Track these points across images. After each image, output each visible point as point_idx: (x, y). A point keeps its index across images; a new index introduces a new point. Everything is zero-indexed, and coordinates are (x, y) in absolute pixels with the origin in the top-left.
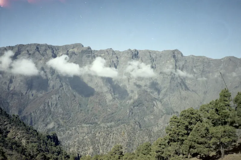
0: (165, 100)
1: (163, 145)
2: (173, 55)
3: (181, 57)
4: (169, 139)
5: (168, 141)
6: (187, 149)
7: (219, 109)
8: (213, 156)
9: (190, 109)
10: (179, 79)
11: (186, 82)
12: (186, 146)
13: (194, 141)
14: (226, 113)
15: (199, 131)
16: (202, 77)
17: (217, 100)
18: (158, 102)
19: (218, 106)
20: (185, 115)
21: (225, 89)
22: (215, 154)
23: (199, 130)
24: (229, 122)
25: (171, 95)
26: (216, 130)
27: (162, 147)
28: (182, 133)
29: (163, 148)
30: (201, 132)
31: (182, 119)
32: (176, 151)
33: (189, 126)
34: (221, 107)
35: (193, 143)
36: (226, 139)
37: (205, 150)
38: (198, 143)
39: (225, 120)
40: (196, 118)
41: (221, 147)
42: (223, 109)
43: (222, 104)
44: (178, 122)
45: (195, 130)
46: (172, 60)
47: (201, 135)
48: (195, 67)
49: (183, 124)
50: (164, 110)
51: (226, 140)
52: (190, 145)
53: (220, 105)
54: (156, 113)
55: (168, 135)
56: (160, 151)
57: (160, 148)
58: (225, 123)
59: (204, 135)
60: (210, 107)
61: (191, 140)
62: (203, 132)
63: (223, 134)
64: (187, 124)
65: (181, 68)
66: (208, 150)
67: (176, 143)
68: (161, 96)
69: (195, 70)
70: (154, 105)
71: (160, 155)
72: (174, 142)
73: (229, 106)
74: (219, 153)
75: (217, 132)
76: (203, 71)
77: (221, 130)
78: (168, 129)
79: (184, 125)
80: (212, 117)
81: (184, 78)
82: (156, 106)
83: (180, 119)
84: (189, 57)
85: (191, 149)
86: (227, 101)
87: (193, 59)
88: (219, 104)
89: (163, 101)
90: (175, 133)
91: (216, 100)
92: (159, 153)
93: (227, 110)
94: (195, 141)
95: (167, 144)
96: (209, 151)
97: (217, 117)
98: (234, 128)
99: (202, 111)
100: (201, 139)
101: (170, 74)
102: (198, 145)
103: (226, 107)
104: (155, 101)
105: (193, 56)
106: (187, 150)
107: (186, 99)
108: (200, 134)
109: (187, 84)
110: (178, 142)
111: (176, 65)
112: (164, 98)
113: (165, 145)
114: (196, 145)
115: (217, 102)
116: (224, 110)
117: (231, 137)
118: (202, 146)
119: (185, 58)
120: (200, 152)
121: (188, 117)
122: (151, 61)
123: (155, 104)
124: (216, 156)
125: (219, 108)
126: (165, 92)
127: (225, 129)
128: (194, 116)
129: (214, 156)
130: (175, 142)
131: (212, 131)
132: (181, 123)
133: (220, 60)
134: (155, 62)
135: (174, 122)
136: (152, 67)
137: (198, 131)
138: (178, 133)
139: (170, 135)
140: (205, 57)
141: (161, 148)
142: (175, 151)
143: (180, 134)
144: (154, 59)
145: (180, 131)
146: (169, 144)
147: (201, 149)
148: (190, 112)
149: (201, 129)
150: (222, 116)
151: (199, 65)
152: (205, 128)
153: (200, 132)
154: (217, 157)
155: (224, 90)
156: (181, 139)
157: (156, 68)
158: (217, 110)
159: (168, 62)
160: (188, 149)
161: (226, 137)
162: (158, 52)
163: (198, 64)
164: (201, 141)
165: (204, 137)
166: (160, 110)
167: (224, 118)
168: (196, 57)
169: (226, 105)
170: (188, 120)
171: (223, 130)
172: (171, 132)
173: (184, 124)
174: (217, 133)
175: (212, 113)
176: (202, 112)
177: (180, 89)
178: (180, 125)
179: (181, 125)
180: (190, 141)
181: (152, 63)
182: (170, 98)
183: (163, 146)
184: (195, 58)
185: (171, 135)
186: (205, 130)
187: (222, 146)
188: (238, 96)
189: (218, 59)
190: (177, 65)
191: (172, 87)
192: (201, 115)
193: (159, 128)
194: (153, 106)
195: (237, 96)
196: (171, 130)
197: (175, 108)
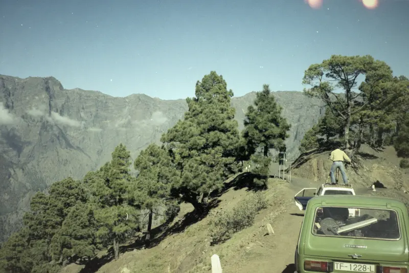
0: (29, 165)
1: (19, 245)
2: (46, 85)
3: (59, 90)
4: (30, 235)
5: (28, 239)
6: (57, 250)
7: (110, 179)
8: (103, 257)
9: (66, 181)
10: (55, 128)
11: (67, 134)
12: (56, 244)
13: (69, 234)
14: (122, 185)
15: (78, 217)
16: (94, 126)
17: (109, 164)
18: (17, 170)
19: (110, 174)
20: (58, 191)
21: (121, 145)
22: (106, 254)
23: (77, 215)
24: (126, 200)
25: (41, 156)
26: (106, 213)
27: (17, 249)
28: (52, 223)
29: (20, 252)
30: (82, 219)
31: (53, 197)
32: (44, 254)
33: (64, 210)
34: (114, 175)
35: (68, 238)
36: (121, 227)
37: (87, 248)
38: (76, 238)
39: (120, 196)
40: (76, 195)
41: (115, 242)
42: (117, 178)
43: (114, 170)
44: (46, 204)
45: (70, 217)
46: (44, 95)
47: (82, 223)
48: (83, 108)
49: (53, 206)
50: (28, 184)
51: (121, 229)
52: (62, 242)
53: (112, 172)
54: (14, 189)
55: (27, 228)
56: (14, 258)
57: (14, 252)
58: (121, 201)
59: (87, 223)
60: (100, 176)
61: (64, 233)
62: (85, 217)
63: (117, 219)
64: (60, 205)
65: (59, 110)
66: (92, 248)
67: (43, 240)
68: (23, 159)
69: (82, 114)
70: (10, 176)
71: (14, 264)
72: (38, 239)
73: (126, 172)
74: (112, 251)
75: (107, 217)
76: (96, 116)
77: (113, 213)
78: (28, 217)
79: (56, 208)
80: (99, 192)
81: (64, 128)
82: (14, 176)
83: (50, 198)
84: (73, 91)
85: (65, 249)
86: (123, 165)
87: (80, 95)
88: (110, 171)
89: (27, 168)
90: (40, 223)
91: (107, 164)
92: (13, 262)
93: (124, 180)
94: (71, 236)
95: (26, 244)
96: (94, 249)
97: (107, 192)
98: (134, 209)
99: (87, 182)
100: (81, 230)
101: (39, 119)
102: (77, 242)
103: (122, 175)
104: (12, 167)
105: (79, 89)
106: (57, 252)
107: (68, 162)
108: (79, 222)
109: (70, 139)
110: (46, 238)
111: (50, 105)
112: (28, 163)
113: (23, 245)
114: (73, 241)
115: (108, 167)
116: (119, 180)
117: (129, 224)
118: (82, 242)
119: (67, 94)
120: (80, 252)
121: (63, 193)
122: (5, 96)
123: (12, 172)
124: (108, 256)
125: (110, 177)
126: (30, 153)
127: (120, 211)
128: (73, 191)
129: (105, 256)
130: (40, 238)
131: (99, 216)
132: (51, 205)
133: (124, 98)
134: (12, 97)
135: (38, 205)
136: (7, 107)
137: (76, 217)
138: (44, 222)
139: (30, 227)
140: (99, 92)
141: (16, 252)
142: (42, 255)
143: (48, 224)
144: (11, 92)
145: (48, 218)
146: (29, 244)
147: (82, 247)
148: (66, 185)
149: (82, 213)
150: (116, 189)
151: (91, 106)
152: (88, 212)
153: (79, 219)
154: (109, 259)
155: (119, 146)
156: (51, 233)
157: (15, 108)
158: (108, 181)
159: (37, 98)
160: (59, 249)
161: (122, 224)
162: (18, 78)
163: (87, 105)
164: (80, 234)
165: (86, 226)
166: (20, 183)
167: (118, 193)
168: (85, 91)
169: (122, 171)
170: (62, 198)
171: (117, 214)
172: (33, 222)
173: (56, 206)
174: (108, 219)
175: (99, 185)
176: (88, 184)
177: (58, 146)
178: (48, 209)
179: (50, 209)
180: (63, 235)
181: (7, 99)
182: (39, 162)
183: (20, 248)
184: (83, 93)
185: (32, 228)
186: (88, 215)
187: (116, 239)
188: (142, 156)
189: (121, 98)
190: (53, 104)
191: (43, 142)
192: (86, 189)
193: (19, 216)
194: (7, 177)
195: (139, 156)
196: (34, 219)
197: (48, 179)
